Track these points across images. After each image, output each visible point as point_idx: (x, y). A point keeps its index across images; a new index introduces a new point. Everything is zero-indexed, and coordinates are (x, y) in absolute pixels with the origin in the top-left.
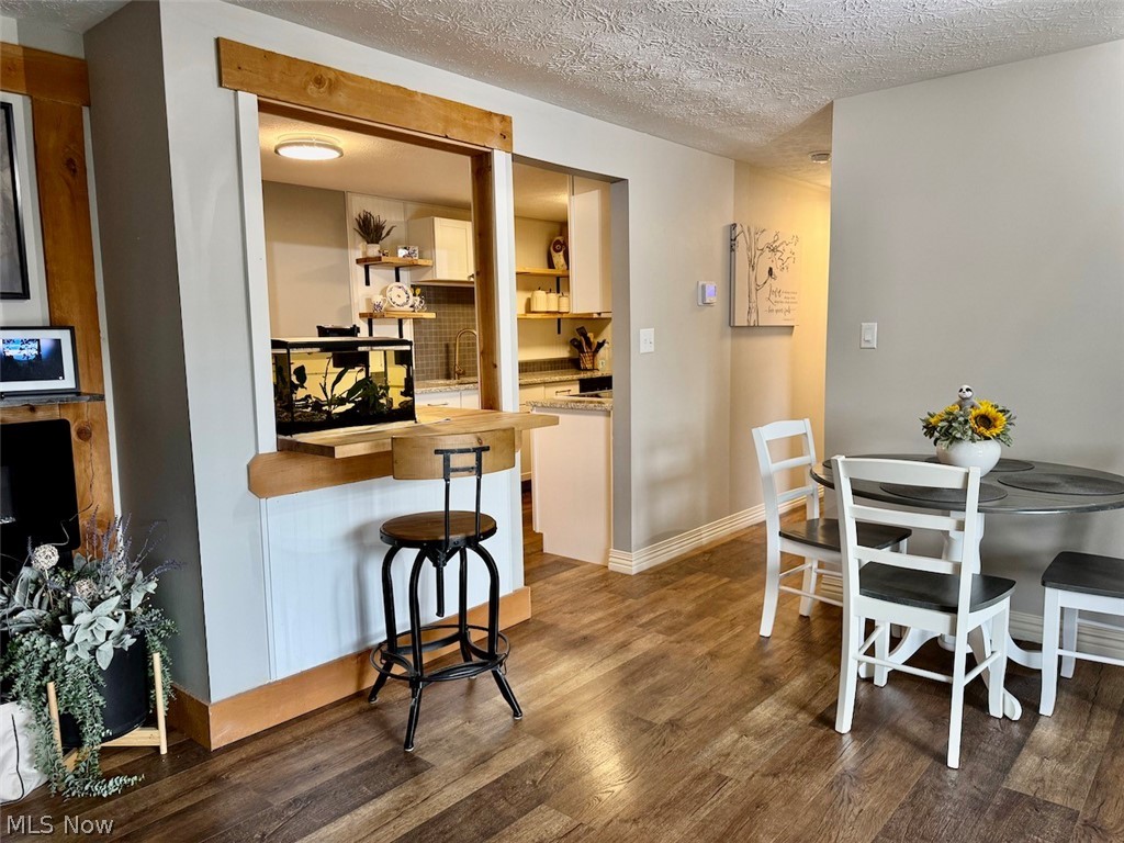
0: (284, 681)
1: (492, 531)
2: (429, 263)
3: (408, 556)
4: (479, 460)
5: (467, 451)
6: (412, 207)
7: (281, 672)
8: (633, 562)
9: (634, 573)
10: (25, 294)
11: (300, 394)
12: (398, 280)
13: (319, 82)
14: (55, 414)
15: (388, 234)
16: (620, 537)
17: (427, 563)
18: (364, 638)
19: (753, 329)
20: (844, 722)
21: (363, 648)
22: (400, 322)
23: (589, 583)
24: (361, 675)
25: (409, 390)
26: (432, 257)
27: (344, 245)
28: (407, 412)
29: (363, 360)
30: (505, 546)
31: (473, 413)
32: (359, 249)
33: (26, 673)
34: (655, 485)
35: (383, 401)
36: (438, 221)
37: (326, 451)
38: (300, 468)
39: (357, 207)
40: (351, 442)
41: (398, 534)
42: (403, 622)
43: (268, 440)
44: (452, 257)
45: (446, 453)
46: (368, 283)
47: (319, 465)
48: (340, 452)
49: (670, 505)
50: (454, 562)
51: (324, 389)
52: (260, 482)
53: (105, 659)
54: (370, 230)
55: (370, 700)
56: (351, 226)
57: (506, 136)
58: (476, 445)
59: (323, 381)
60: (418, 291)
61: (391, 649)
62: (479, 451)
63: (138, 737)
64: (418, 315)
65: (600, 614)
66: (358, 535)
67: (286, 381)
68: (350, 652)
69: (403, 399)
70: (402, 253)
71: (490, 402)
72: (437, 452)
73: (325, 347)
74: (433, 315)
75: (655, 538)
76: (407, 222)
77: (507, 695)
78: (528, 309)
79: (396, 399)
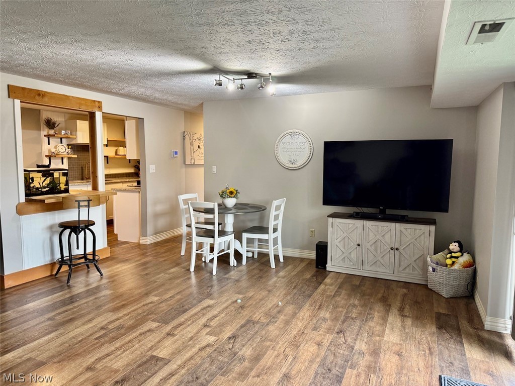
0: (27, 270)
1: (94, 224)
2: (75, 137)
3: (68, 231)
4: (89, 203)
5: (85, 201)
6: (67, 116)
7: (26, 268)
8: (148, 240)
9: (148, 243)
11: (32, 185)
12: (61, 143)
13: (39, 95)
15: (58, 126)
16: (144, 233)
17: (73, 234)
18: (53, 259)
19: (193, 165)
21: (52, 262)
22: (62, 159)
23: (132, 247)
24: (52, 270)
25: (67, 184)
26: (76, 135)
27: (39, 129)
28: (66, 191)
29: (52, 175)
30: (100, 228)
31: (89, 192)
32: (45, 131)
34: (157, 216)
35: (58, 187)
36: (78, 121)
37: (42, 201)
38: (32, 207)
39: (45, 115)
40: (50, 199)
41: (64, 226)
42: (66, 253)
43: (23, 199)
44: (83, 138)
45: (79, 201)
46: (49, 144)
47: (38, 206)
48: (46, 202)
49: (162, 222)
50: (81, 235)
51: (40, 184)
52: (20, 211)
54: (50, 124)
55: (55, 276)
56: (42, 122)
57: (100, 108)
58: (88, 199)
59: (39, 181)
60: (70, 147)
61: (62, 262)
62: (89, 201)
64: (70, 156)
65: (133, 254)
66: (51, 228)
67: (28, 181)
68: (48, 263)
69: (65, 187)
70: (63, 132)
71: (95, 188)
72: (76, 201)
74: (76, 156)
75: (156, 233)
76: (66, 121)
77: (99, 270)
78: (116, 154)
79: (63, 187)
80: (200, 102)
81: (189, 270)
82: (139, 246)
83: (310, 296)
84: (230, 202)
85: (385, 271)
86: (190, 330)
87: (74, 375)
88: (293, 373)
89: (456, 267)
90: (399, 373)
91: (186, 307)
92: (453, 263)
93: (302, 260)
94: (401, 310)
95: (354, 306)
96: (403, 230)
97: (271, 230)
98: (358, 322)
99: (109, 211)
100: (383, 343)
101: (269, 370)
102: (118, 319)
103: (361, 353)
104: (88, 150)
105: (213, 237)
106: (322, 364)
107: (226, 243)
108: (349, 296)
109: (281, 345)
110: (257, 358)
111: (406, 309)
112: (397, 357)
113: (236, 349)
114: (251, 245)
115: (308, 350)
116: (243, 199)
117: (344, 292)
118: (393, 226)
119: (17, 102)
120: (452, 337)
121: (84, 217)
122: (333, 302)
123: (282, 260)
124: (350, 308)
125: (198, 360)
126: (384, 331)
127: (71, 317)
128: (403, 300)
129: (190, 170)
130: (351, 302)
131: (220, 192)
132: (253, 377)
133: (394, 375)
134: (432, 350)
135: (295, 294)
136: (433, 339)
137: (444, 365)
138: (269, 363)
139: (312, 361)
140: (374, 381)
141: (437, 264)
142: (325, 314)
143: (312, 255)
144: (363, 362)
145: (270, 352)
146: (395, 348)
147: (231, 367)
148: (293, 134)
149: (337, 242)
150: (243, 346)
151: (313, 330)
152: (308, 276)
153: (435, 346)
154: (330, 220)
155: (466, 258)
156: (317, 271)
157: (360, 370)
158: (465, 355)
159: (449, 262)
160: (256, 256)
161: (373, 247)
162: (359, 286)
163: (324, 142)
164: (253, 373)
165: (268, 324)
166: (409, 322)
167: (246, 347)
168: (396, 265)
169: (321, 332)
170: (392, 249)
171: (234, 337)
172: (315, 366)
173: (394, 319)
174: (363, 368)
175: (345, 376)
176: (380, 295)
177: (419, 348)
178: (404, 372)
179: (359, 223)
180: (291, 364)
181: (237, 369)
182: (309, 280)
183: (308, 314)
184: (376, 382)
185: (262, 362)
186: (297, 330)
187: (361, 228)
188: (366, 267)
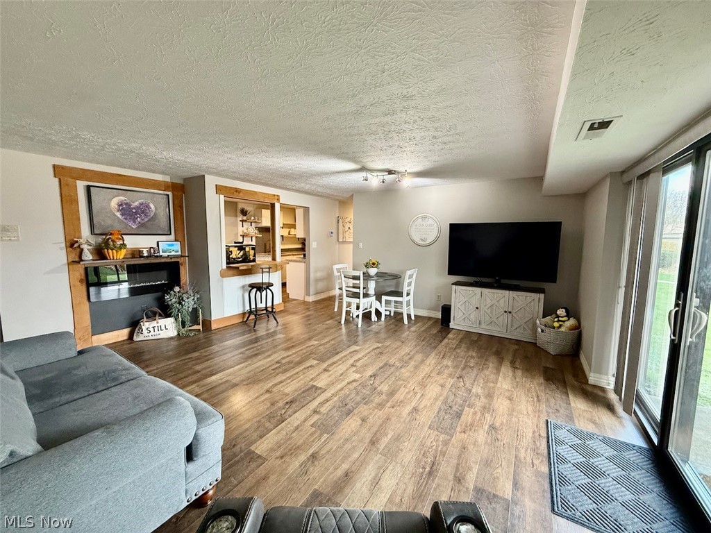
0: (226, 318)
1: (273, 285)
3: (255, 290)
4: (269, 270)
5: (267, 268)
6: (255, 206)
7: (227, 315)
8: (311, 299)
10: (170, 234)
11: (231, 256)
12: (251, 226)
13: (236, 191)
14: (176, 260)
15: (249, 213)
16: (308, 294)
17: (258, 292)
18: (244, 310)
19: (344, 242)
20: (343, 322)
21: (244, 312)
22: (252, 237)
23: (299, 304)
24: (243, 318)
25: (254, 256)
26: (261, 220)
27: (236, 216)
28: (254, 261)
29: (244, 249)
30: (277, 289)
31: (270, 261)
32: (240, 218)
33: (175, 312)
34: (317, 280)
35: (249, 258)
36: (263, 210)
37: (238, 268)
38: (231, 272)
39: (240, 206)
40: (243, 266)
41: (252, 286)
42: (253, 306)
43: (225, 266)
44: (266, 222)
45: (262, 269)
46: (243, 227)
47: (235, 272)
48: (240, 268)
49: (321, 285)
50: (264, 293)
52: (223, 275)
53: (190, 310)
54: (244, 212)
55: (246, 322)
56: (239, 211)
57: (278, 200)
59: (236, 254)
60: (257, 229)
61: (250, 312)
62: (269, 268)
63: (195, 327)
64: (257, 235)
65: (300, 309)
66: (243, 287)
67: (228, 253)
68: (241, 313)
70: (253, 218)
71: (274, 259)
72: (260, 268)
73: (235, 247)
74: (261, 236)
75: (317, 293)
76: (254, 210)
77: (276, 320)
78: (289, 234)
79: (252, 258)
80: (351, 194)
81: (340, 322)
82: (304, 302)
83: (435, 348)
84: (373, 271)
85: (499, 329)
86: (341, 368)
87: (256, 395)
88: (421, 407)
89: (563, 329)
90: (510, 415)
91: (338, 350)
92: (560, 326)
93: (430, 318)
94: (513, 363)
95: (472, 357)
96: (516, 297)
97: (405, 294)
98: (475, 371)
99: (284, 277)
100: (496, 389)
101: (401, 403)
102: (288, 356)
103: (477, 396)
104: (268, 231)
105: (359, 298)
106: (445, 402)
107: (369, 303)
108: (468, 349)
109: (412, 385)
110: (392, 394)
111: (517, 363)
112: (508, 401)
113: (376, 385)
114: (389, 305)
115: (433, 390)
116: (383, 269)
117: (463, 345)
118: (506, 293)
119: (222, 197)
120: (558, 388)
121: (266, 280)
122: (454, 353)
123: (413, 318)
124: (469, 359)
125: (347, 391)
126: (497, 379)
127: (256, 352)
128: (514, 356)
129: (342, 246)
130: (470, 354)
131: (365, 263)
132: (389, 408)
133: (506, 416)
134: (540, 398)
135: (424, 345)
136: (541, 388)
137: (550, 411)
138: (402, 398)
139: (436, 399)
140: (488, 419)
141: (546, 326)
142: (447, 362)
143: (439, 315)
144: (479, 403)
145: (402, 389)
146: (507, 394)
147: (372, 398)
148: (424, 218)
149: (459, 305)
150: (382, 383)
151: (438, 374)
152: (434, 331)
153: (542, 394)
154: (454, 286)
155: (572, 322)
156: (442, 328)
157: (476, 409)
158: (570, 404)
159: (556, 324)
160: (392, 314)
161: (489, 310)
162: (477, 341)
163: (450, 224)
164: (388, 405)
165: (401, 367)
166: (519, 373)
167: (383, 384)
168: (509, 325)
169: (444, 376)
170: (505, 312)
171: (374, 376)
172: (439, 403)
173: (506, 370)
174: (479, 408)
175: (464, 413)
176: (494, 349)
177: (528, 396)
178: (514, 414)
179: (478, 290)
180: (419, 400)
181: (377, 400)
182: (435, 335)
183: (433, 362)
184: (490, 420)
185: (396, 397)
186: (424, 374)
187: (480, 295)
188: (483, 326)
